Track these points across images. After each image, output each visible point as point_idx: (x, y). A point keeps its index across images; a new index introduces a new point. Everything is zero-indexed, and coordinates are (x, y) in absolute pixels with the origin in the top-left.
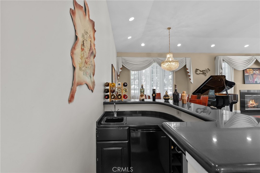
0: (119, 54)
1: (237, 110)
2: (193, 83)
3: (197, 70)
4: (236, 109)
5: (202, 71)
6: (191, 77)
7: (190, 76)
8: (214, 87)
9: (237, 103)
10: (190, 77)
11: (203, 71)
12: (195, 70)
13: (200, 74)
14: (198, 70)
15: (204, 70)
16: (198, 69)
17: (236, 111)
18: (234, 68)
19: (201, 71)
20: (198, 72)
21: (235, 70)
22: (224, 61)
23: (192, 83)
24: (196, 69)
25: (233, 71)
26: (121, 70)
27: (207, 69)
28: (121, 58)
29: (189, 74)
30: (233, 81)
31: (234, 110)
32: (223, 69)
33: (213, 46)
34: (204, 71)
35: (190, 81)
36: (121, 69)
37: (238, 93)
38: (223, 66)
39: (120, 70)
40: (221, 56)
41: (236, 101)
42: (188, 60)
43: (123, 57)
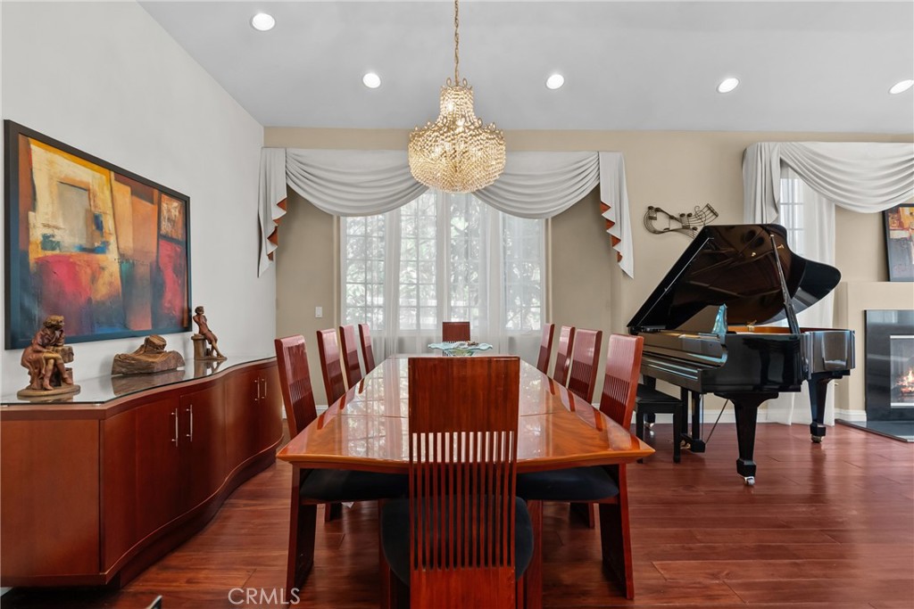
0: (275, 135)
1: (848, 408)
2: (632, 277)
3: (653, 212)
4: (842, 402)
5: (677, 216)
6: (625, 248)
7: (617, 241)
8: (735, 294)
9: (847, 373)
10: (616, 248)
11: (682, 215)
12: (643, 211)
13: (668, 230)
14: (659, 215)
15: (687, 213)
16: (658, 210)
17: (843, 411)
18: (835, 201)
19: (672, 218)
20: (661, 222)
21: (839, 209)
22: (785, 170)
23: (630, 272)
24: (650, 208)
25: (830, 219)
26: (284, 213)
27: (702, 206)
28: (281, 153)
29: (611, 231)
30: (829, 261)
31: (835, 407)
32: (782, 208)
33: (728, 85)
34: (689, 215)
35: (620, 264)
36: (280, 205)
37: (855, 326)
38: (782, 197)
39: (278, 213)
40: (772, 144)
41: (844, 363)
42: (610, 163)
43: (292, 151)
